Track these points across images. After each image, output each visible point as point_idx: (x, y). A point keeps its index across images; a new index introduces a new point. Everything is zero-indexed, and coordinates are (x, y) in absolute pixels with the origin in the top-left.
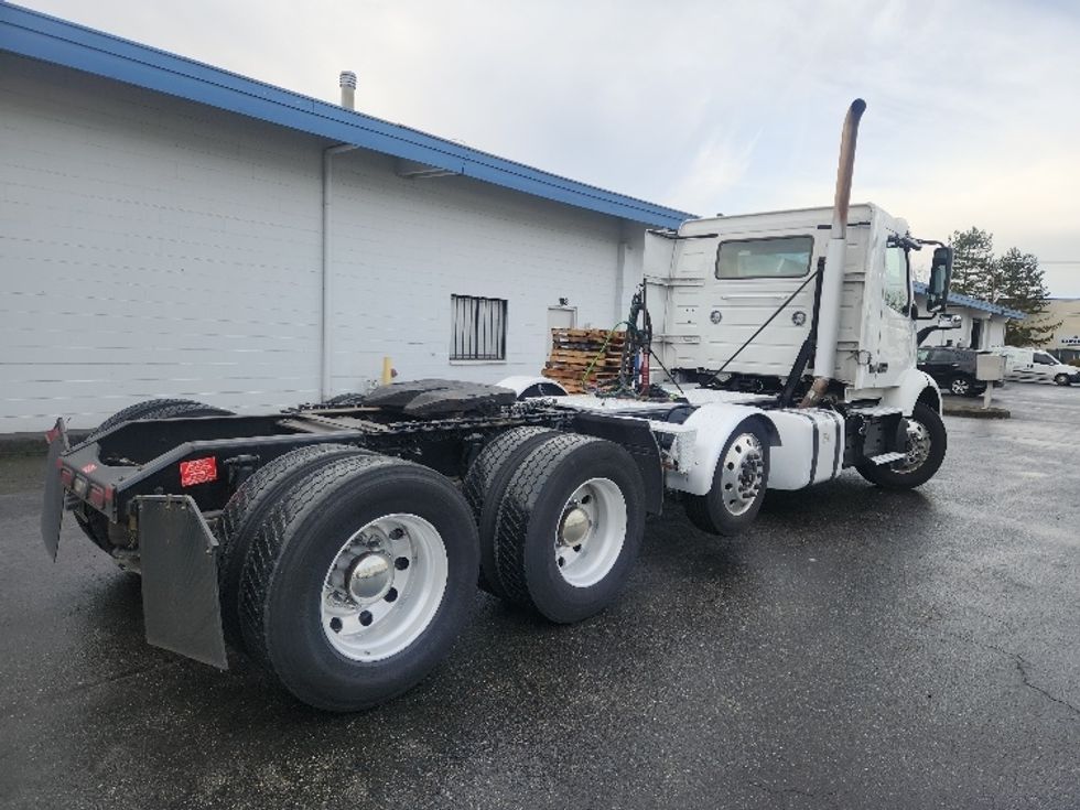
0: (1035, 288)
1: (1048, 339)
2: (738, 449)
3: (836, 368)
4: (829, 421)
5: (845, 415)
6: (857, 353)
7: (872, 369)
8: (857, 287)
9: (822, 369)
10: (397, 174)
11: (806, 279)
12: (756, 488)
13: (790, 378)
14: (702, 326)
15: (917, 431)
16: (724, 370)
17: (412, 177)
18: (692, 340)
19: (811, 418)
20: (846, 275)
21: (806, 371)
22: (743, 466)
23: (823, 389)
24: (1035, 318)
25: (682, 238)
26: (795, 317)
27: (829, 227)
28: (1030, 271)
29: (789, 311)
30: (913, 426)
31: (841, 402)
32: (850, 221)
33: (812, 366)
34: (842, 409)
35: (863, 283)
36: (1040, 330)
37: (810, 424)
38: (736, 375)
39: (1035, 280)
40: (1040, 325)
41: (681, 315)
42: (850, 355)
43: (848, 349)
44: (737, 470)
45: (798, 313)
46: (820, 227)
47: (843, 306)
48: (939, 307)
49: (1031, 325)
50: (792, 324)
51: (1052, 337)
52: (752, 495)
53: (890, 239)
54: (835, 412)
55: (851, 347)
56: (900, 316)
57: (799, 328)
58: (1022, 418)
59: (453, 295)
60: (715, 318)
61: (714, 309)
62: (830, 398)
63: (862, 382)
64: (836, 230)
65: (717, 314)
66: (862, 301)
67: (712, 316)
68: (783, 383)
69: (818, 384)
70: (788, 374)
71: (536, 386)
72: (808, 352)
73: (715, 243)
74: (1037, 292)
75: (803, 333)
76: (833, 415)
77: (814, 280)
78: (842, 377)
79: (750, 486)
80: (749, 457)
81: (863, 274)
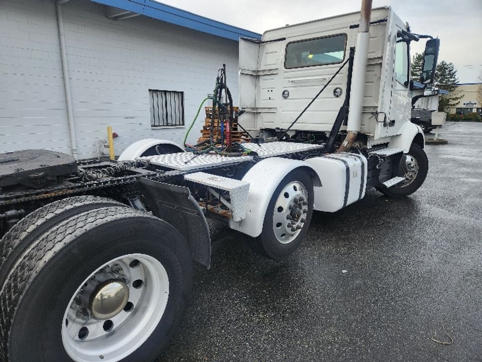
0: (452, 79)
1: (457, 104)
2: (286, 195)
3: (362, 125)
4: (357, 162)
5: (366, 156)
6: (377, 113)
7: (385, 125)
8: (377, 68)
9: (352, 126)
10: (107, 17)
11: (342, 64)
12: (302, 221)
13: (331, 133)
14: (277, 100)
15: (411, 162)
16: (290, 129)
17: (116, 18)
18: (271, 110)
19: (345, 162)
20: (369, 59)
21: (342, 128)
22: (290, 208)
23: (353, 139)
24: (451, 93)
25: (263, 42)
26: (335, 92)
27: (357, 26)
28: (450, 71)
29: (331, 87)
30: (409, 159)
31: (365, 147)
32: (372, 21)
33: (346, 124)
34: (365, 152)
35: (381, 64)
36: (454, 99)
37: (343, 166)
38: (298, 132)
39: (452, 75)
40: (454, 97)
41: (264, 94)
42: (371, 115)
43: (369, 112)
44: (286, 212)
45: (337, 89)
46: (351, 27)
47: (367, 82)
48: (429, 81)
49: (450, 97)
50: (334, 96)
51: (459, 102)
52: (298, 228)
53: (399, 35)
54: (361, 155)
55: (372, 110)
56: (403, 88)
57: (337, 99)
58: (453, 144)
59: (150, 90)
60: (285, 95)
61: (285, 89)
62: (357, 144)
63: (379, 133)
64: (363, 26)
65: (286, 93)
66: (380, 78)
67: (284, 93)
68: (328, 136)
69: (350, 136)
70: (330, 130)
71: (154, 147)
72: (343, 115)
73: (283, 44)
74: (454, 81)
75: (340, 102)
76: (359, 157)
77: (347, 65)
78: (366, 130)
79: (297, 221)
80: (295, 201)
81: (381, 58)
